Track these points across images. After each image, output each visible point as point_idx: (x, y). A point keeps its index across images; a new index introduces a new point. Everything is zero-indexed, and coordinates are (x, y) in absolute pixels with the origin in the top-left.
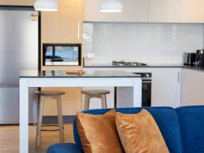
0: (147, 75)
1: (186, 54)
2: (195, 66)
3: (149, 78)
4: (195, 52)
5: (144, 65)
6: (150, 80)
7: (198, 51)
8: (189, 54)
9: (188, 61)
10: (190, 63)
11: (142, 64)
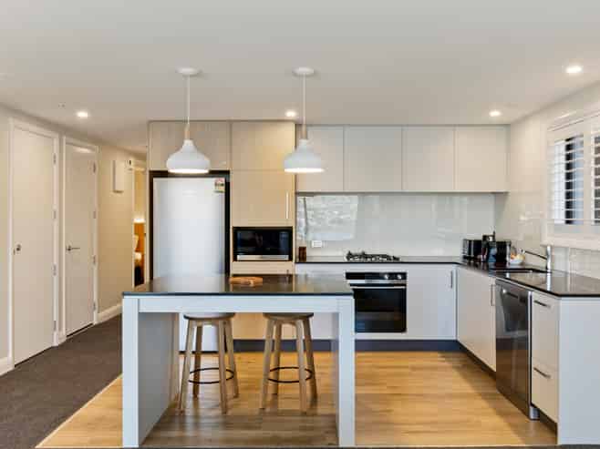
0: (400, 277)
1: (465, 240)
2: (480, 262)
3: (402, 282)
4: (480, 238)
5: (396, 260)
6: (405, 285)
7: (485, 237)
8: (470, 241)
9: (470, 253)
10: (472, 255)
11: (395, 258)
